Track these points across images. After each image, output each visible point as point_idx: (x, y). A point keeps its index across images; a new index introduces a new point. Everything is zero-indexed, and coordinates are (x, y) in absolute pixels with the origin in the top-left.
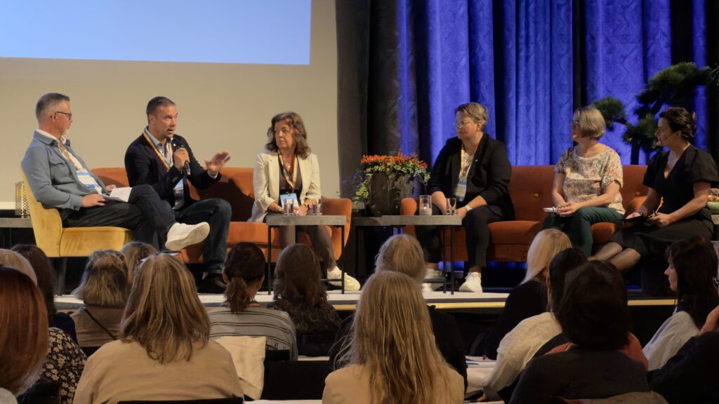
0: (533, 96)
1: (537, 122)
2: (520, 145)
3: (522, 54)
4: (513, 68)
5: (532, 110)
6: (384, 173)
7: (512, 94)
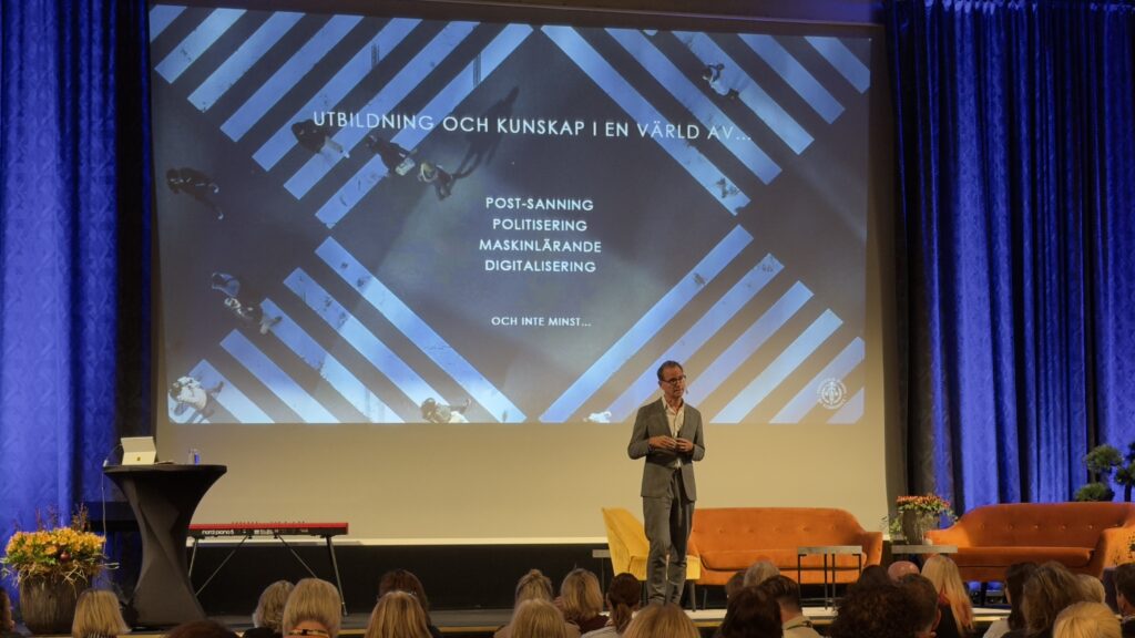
0: (1052, 446)
1: (1056, 467)
2: (1042, 486)
3: (1042, 412)
4: (1034, 423)
5: (1052, 457)
6: (913, 510)
7: (1033, 445)
